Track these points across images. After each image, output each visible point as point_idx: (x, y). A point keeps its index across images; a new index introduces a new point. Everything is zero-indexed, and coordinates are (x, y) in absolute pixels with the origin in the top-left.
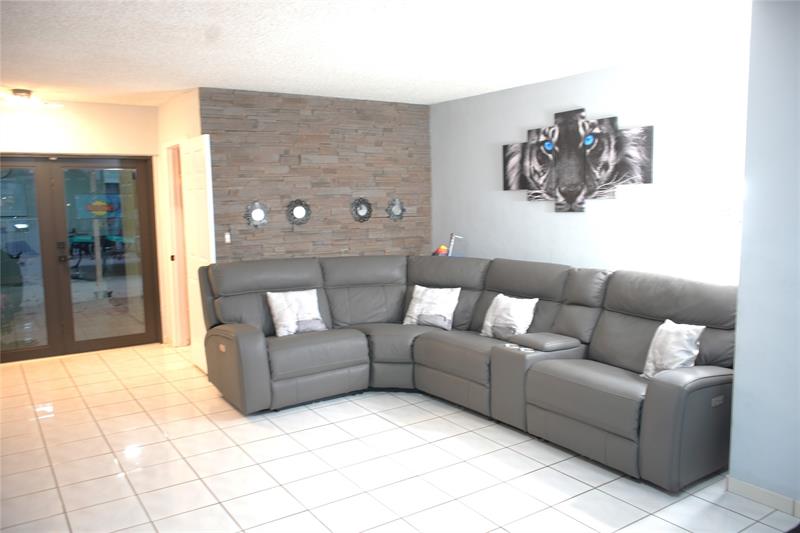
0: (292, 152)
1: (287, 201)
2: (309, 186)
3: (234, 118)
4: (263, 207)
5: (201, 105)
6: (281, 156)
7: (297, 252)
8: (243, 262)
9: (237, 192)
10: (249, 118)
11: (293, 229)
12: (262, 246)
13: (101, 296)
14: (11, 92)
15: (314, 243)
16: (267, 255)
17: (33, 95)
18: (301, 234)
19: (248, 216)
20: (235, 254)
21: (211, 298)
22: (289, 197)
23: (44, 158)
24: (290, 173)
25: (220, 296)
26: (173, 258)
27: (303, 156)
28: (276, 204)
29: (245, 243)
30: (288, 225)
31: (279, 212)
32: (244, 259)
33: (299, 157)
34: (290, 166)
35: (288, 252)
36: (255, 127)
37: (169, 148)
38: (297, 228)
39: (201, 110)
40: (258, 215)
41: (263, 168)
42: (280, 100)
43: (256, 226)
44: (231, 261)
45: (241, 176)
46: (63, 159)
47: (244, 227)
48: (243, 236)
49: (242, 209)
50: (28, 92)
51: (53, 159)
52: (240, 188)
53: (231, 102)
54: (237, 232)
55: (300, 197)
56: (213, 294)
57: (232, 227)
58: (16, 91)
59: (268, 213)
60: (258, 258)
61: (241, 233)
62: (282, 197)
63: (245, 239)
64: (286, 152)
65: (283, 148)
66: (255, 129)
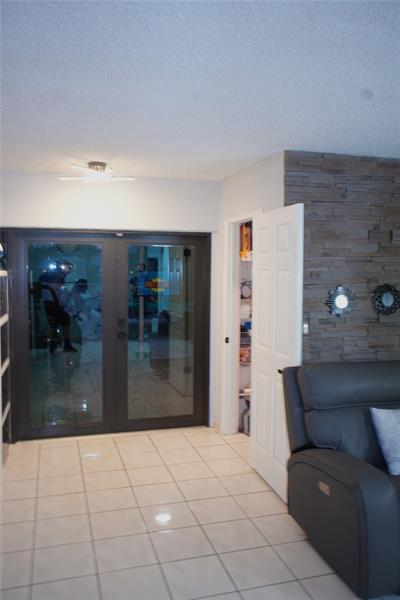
0: (382, 228)
1: (374, 286)
3: (323, 186)
4: (347, 293)
5: (286, 171)
6: (369, 232)
10: (339, 186)
11: (378, 319)
12: (343, 339)
13: (141, 357)
14: (87, 166)
17: (107, 169)
18: (387, 325)
19: (331, 303)
21: (299, 410)
22: (377, 281)
23: (111, 235)
24: (379, 251)
25: (311, 410)
26: (227, 340)
27: (395, 233)
28: (360, 289)
29: (324, 335)
30: (373, 314)
31: (363, 299)
33: (391, 233)
34: (379, 245)
36: (344, 196)
37: (230, 224)
38: (383, 318)
39: (286, 176)
40: (342, 302)
41: (349, 247)
42: (373, 165)
43: (338, 315)
45: (325, 255)
46: (129, 235)
47: (325, 316)
48: (323, 326)
49: (324, 294)
50: (103, 165)
51: (121, 235)
52: (324, 269)
53: (320, 167)
54: (317, 322)
55: (388, 281)
56: (301, 404)
57: (311, 315)
58: (92, 164)
59: (351, 299)
61: (321, 323)
62: (369, 281)
63: (325, 330)
64: (376, 227)
65: (374, 222)
66: (344, 200)
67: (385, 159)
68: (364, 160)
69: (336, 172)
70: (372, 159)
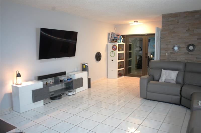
0: (191, 29)
1: (187, 44)
2: (197, 40)
3: (172, 21)
6: (186, 30)
7: (190, 60)
8: (170, 61)
9: (171, 42)
11: (188, 53)
12: (177, 57)
14: (134, 22)
15: (196, 58)
16: (178, 60)
18: (191, 55)
19: (173, 48)
20: (168, 59)
23: (144, 35)
28: (183, 45)
29: (172, 56)
30: (187, 51)
31: (184, 48)
32: (171, 60)
33: (193, 30)
34: (189, 34)
35: (186, 60)
38: (190, 53)
39: (162, 20)
40: (176, 48)
43: (175, 51)
44: (167, 60)
45: (172, 37)
47: (172, 51)
49: (172, 46)
50: (137, 21)
52: (171, 41)
53: (171, 17)
54: (169, 53)
55: (192, 43)
57: (168, 51)
58: (135, 21)
59: (179, 48)
60: (176, 61)
61: (170, 53)
62: (186, 43)
63: (172, 55)
64: (189, 29)
65: (188, 28)
66: (178, 23)
67: (191, 11)
68: (184, 12)
69: (176, 17)
70: (187, 12)
